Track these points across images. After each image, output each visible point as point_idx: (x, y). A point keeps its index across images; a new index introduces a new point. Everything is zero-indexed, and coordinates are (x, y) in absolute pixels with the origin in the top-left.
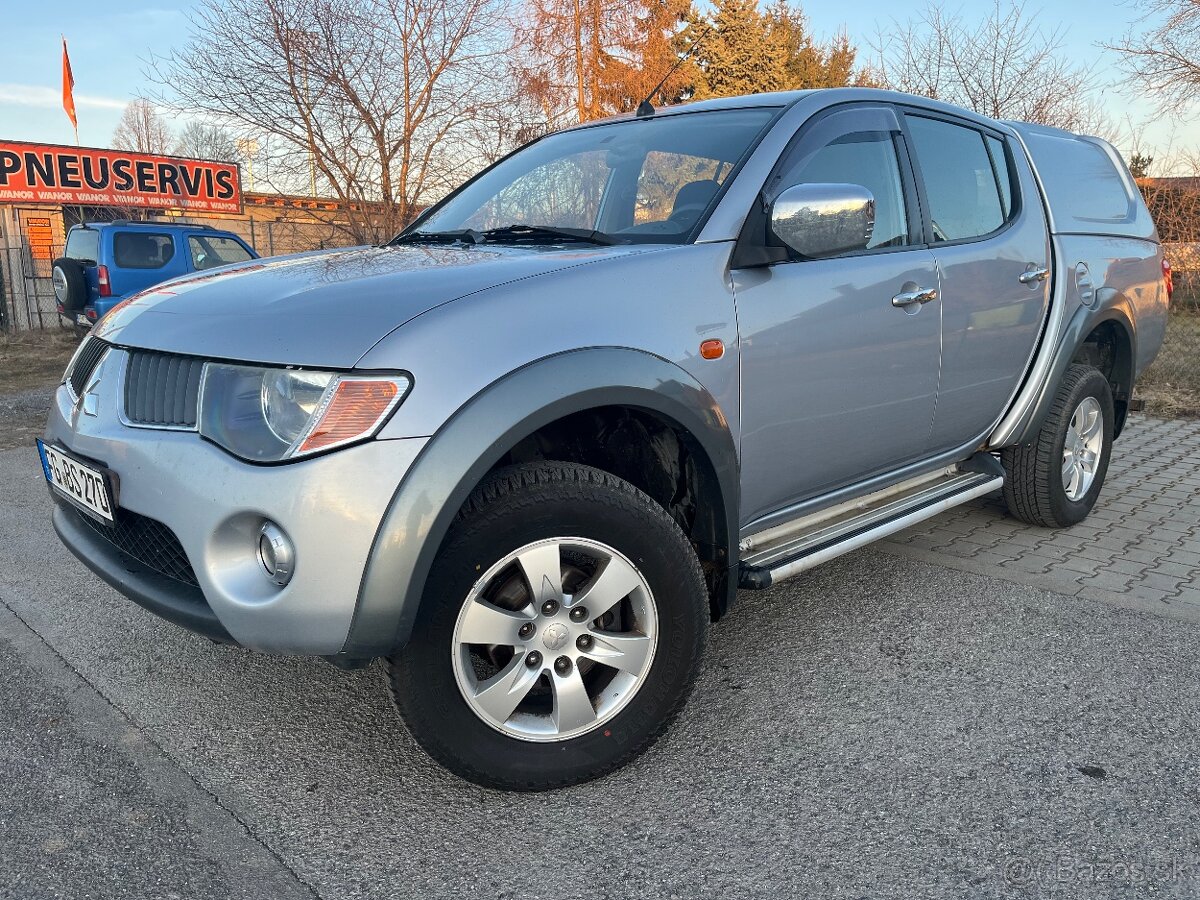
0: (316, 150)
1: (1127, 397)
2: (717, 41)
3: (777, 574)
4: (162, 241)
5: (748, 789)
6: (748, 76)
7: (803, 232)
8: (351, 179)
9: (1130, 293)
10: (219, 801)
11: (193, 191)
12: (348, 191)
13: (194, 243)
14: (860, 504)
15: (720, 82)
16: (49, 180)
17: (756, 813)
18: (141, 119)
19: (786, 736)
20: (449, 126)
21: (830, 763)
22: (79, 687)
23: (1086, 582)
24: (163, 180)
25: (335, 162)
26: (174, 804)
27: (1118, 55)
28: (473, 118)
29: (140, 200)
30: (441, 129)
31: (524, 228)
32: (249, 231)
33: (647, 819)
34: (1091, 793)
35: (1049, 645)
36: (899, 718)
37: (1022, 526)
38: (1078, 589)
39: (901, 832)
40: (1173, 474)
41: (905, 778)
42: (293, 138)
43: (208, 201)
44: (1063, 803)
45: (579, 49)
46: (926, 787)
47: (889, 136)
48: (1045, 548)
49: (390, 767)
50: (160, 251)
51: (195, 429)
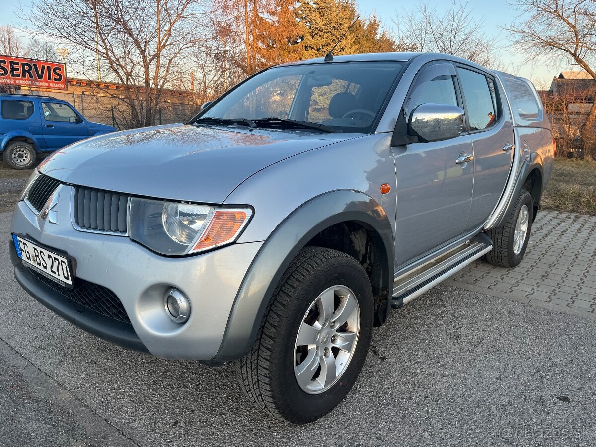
0: (109, 58)
1: (538, 204)
2: (315, 14)
3: (406, 300)
4: (26, 105)
5: (404, 416)
6: (330, 32)
7: (428, 128)
8: (129, 75)
9: (539, 152)
10: (124, 433)
11: (40, 77)
12: (127, 81)
13: (44, 105)
14: (432, 260)
15: (317, 34)
17: (412, 429)
18: (6, 37)
19: (415, 385)
20: (181, 49)
21: (440, 399)
22: (27, 366)
23: (530, 296)
24: (24, 71)
25: (120, 65)
26: (99, 436)
27: (508, 33)
28: (193, 46)
29: (12, 82)
30: (177, 51)
31: (277, 120)
32: (72, 100)
33: (358, 435)
34: (566, 410)
35: (524, 331)
36: (467, 373)
37: (492, 267)
38: (529, 301)
39: (485, 437)
40: (551, 239)
41: (478, 407)
42: (97, 51)
43: (48, 83)
44: (555, 416)
45: (247, 12)
46: (490, 411)
47: (451, 77)
48: (506, 279)
49: (215, 410)
50: (26, 110)
51: (127, 235)
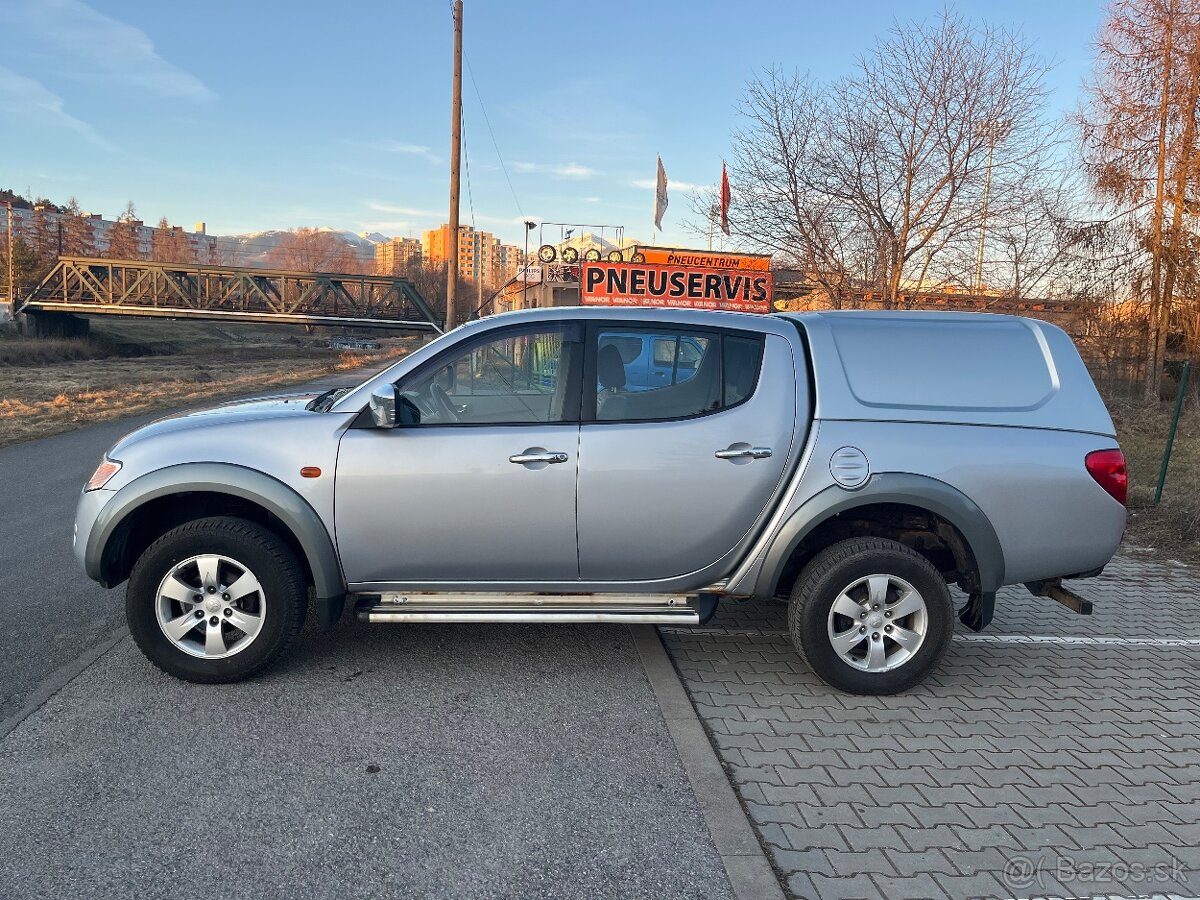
3: (375, 617)
11: (732, 296)
14: (536, 601)
16: (622, 288)
24: (709, 286)
43: (743, 304)
